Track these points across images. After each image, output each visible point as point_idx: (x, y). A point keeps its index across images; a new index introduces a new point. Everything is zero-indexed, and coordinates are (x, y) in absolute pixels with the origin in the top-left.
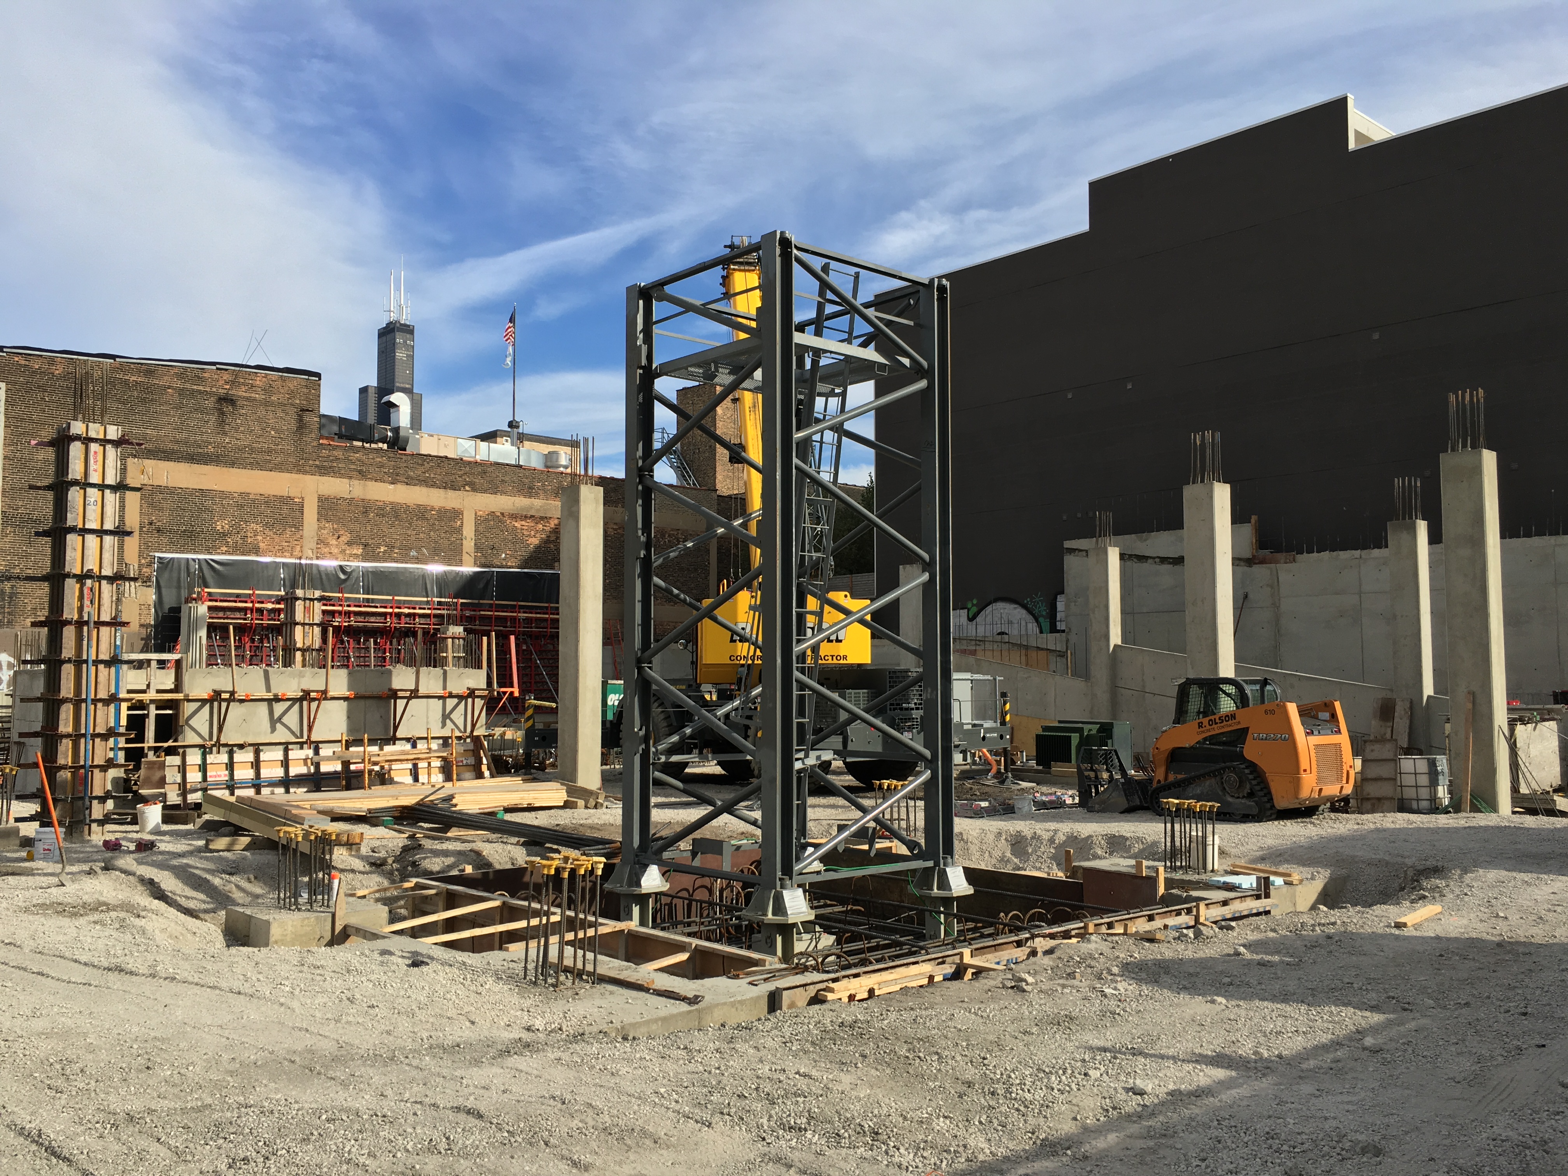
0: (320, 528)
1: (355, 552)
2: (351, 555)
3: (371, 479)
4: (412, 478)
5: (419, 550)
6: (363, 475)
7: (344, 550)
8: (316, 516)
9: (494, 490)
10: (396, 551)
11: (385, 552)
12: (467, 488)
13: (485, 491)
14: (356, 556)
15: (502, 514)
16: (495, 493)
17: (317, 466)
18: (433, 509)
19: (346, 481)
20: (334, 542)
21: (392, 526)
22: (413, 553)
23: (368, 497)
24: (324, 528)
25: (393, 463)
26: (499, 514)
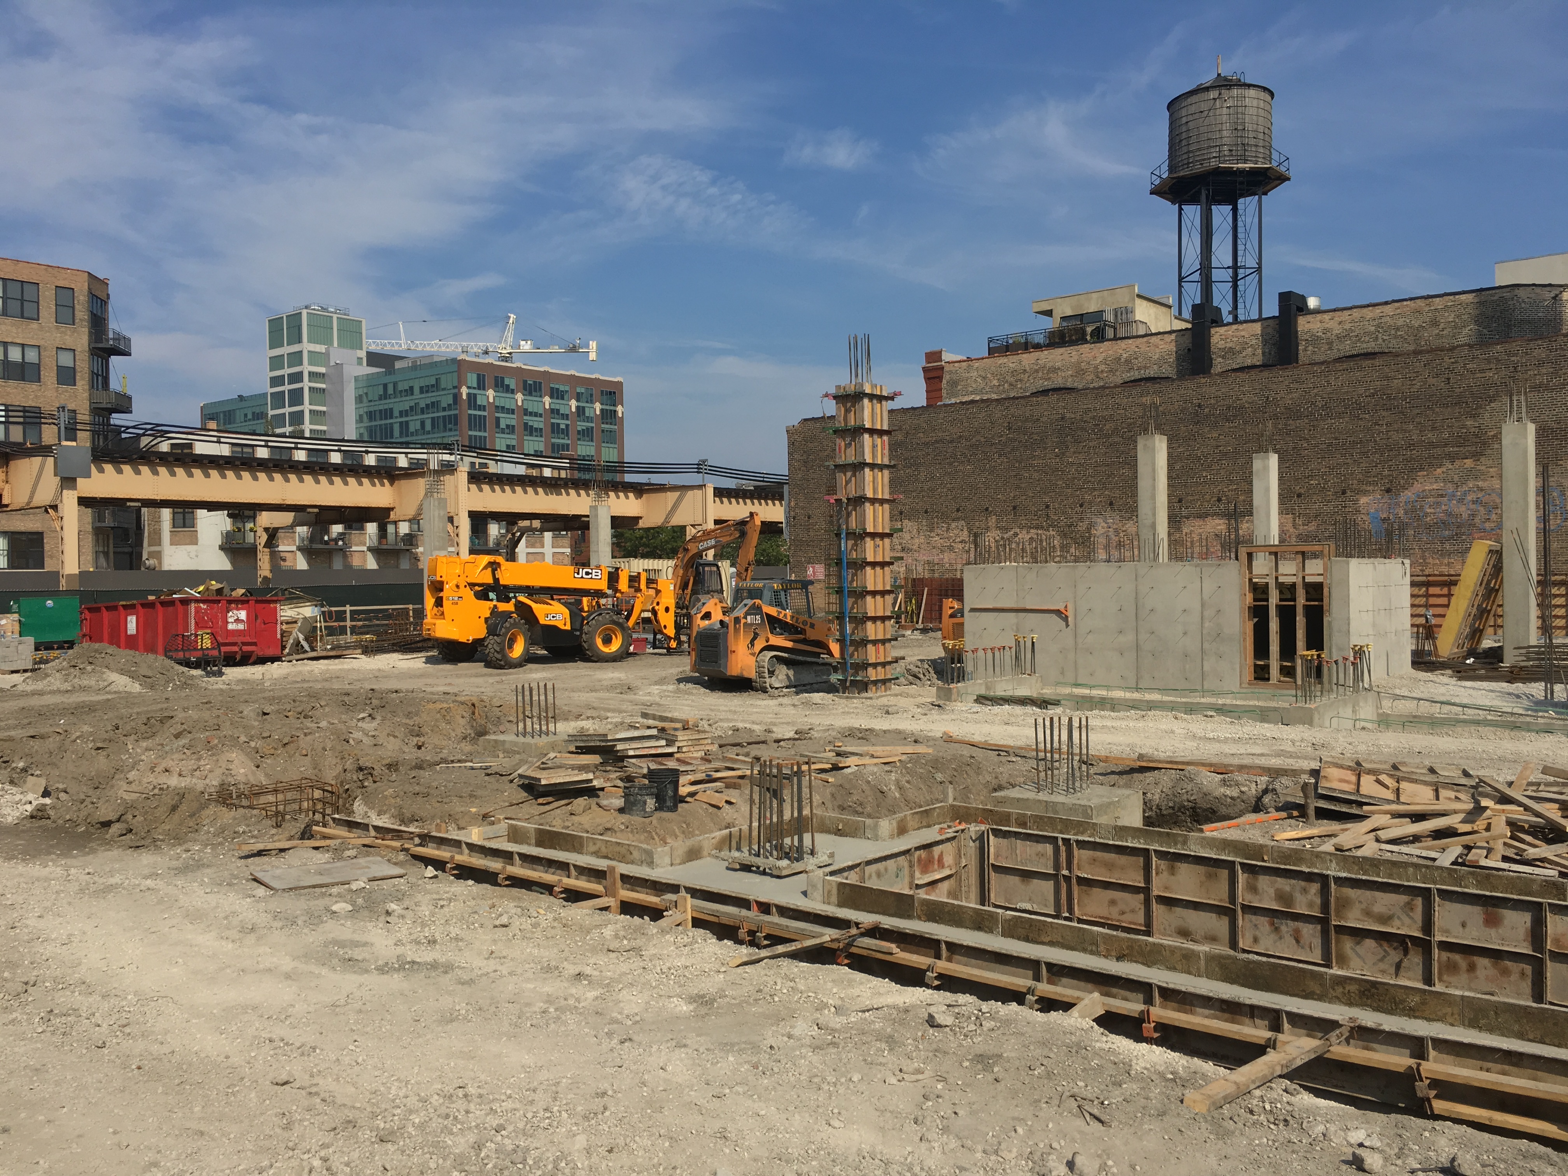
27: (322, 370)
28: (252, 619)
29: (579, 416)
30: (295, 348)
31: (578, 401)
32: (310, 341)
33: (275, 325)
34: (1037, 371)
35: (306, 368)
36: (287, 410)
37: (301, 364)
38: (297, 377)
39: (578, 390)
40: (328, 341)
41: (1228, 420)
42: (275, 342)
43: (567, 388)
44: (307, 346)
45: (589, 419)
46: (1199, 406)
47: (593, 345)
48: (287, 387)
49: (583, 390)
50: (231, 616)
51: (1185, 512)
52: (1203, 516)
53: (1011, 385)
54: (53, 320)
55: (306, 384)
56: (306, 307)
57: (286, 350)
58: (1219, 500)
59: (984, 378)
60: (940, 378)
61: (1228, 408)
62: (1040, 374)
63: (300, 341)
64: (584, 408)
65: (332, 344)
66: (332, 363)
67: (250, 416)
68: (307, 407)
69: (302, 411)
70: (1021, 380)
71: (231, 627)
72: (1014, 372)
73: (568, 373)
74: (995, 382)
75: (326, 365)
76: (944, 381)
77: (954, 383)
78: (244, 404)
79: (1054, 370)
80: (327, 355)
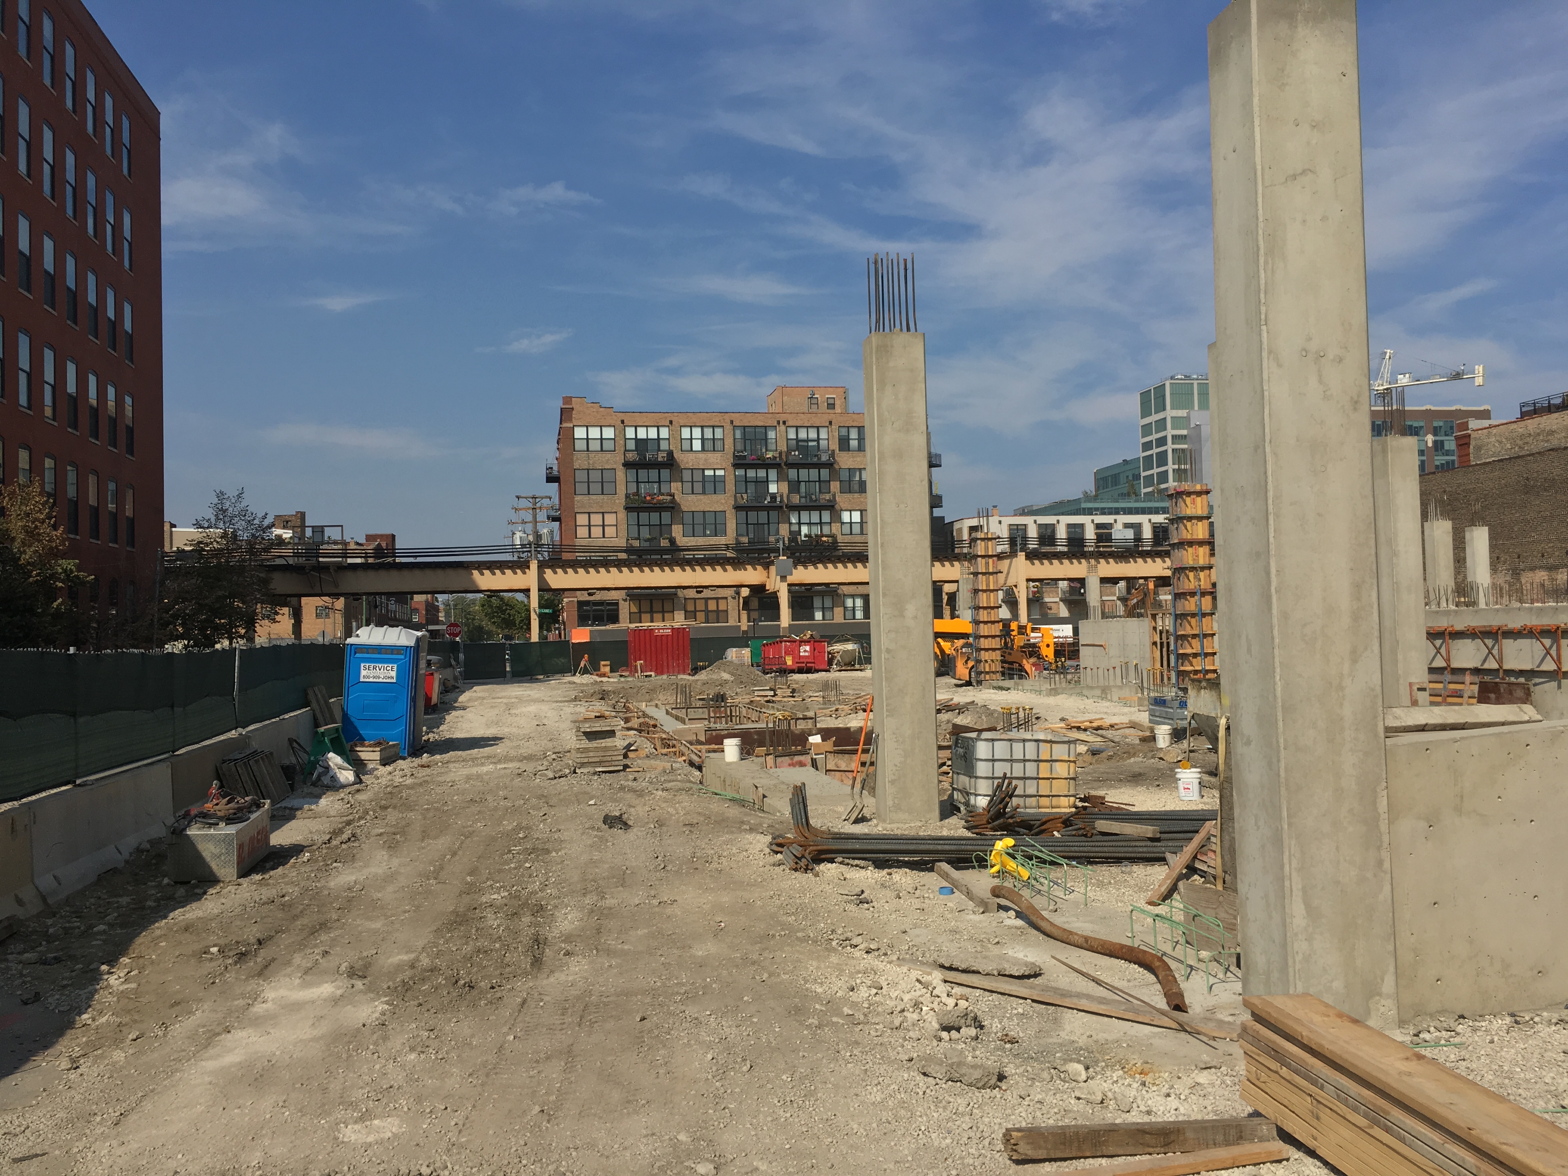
27: (1184, 432)
28: (813, 649)
29: (1436, 450)
30: (1160, 416)
31: (1435, 435)
32: (1172, 408)
33: (1145, 397)
34: (1539, 434)
35: (1170, 432)
36: (1155, 471)
37: (1165, 429)
38: (1162, 441)
39: (1436, 424)
40: (1192, 407)
41: (1545, 490)
42: (1145, 413)
43: (1422, 424)
44: (1170, 413)
45: (1448, 453)
46: (1527, 479)
47: (1479, 369)
48: (1155, 451)
49: (1441, 424)
50: (802, 649)
51: (1522, 566)
52: (1533, 569)
53: (1520, 447)
55: (1170, 446)
56: (1172, 378)
57: (1154, 418)
58: (1543, 556)
59: (1500, 442)
60: (1468, 444)
61: (1545, 479)
62: (1541, 437)
63: (1164, 409)
64: (1442, 442)
66: (1192, 425)
67: (1131, 478)
68: (1171, 467)
69: (1167, 471)
70: (1527, 443)
71: (801, 654)
72: (1522, 437)
73: (1424, 408)
74: (1509, 446)
75: (1187, 427)
76: (1471, 447)
77: (1479, 448)
78: (1128, 467)
79: (1552, 433)
80: (1188, 418)
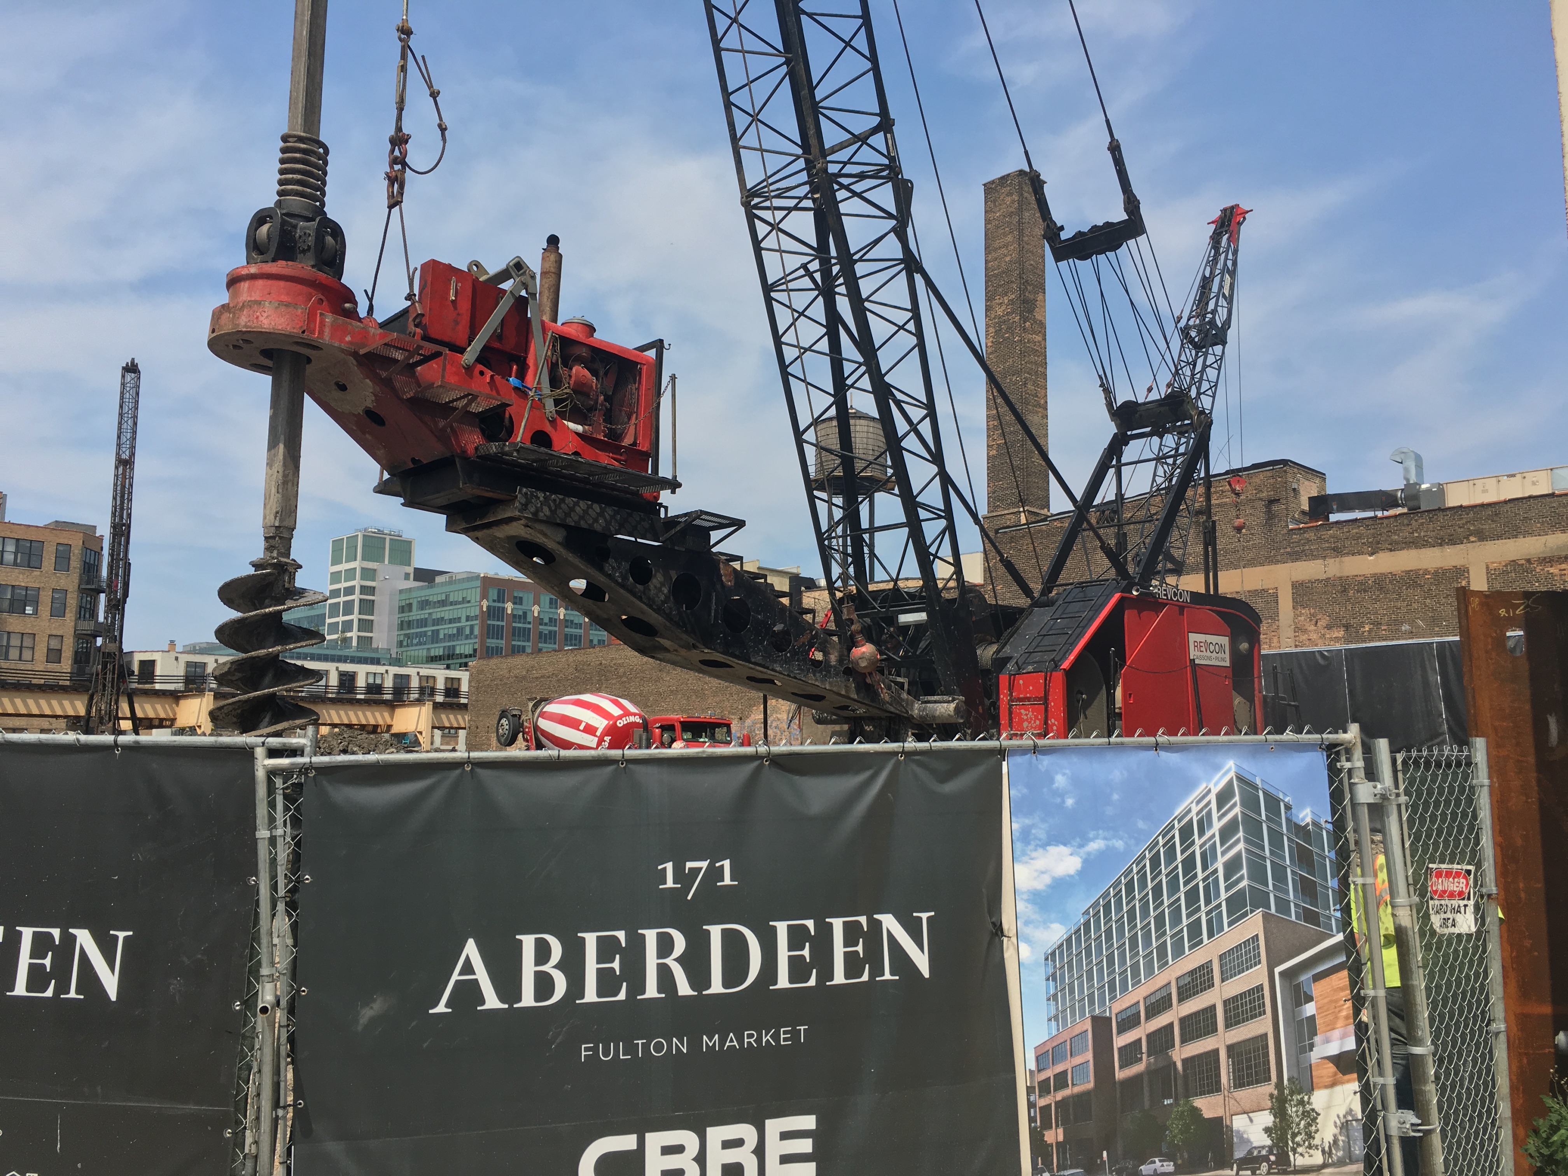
0: (1296, 616)
1: (1336, 635)
2: (1331, 639)
3: (1348, 554)
4: (1397, 543)
5: (1412, 623)
6: (1338, 551)
7: (1324, 635)
8: (1291, 604)
9: (1514, 532)
10: (1385, 627)
11: (1370, 631)
12: (1472, 539)
13: (1499, 537)
14: (1337, 639)
15: (1529, 561)
16: (1516, 537)
17: (1288, 553)
18: (1426, 572)
19: (1320, 561)
20: (1313, 628)
21: (1376, 600)
22: (1405, 627)
23: (1346, 574)
24: (1301, 614)
25: (1372, 531)
26: (1523, 562)
27: (372, 584)
30: (352, 565)
33: (337, 545)
35: (358, 582)
36: (341, 619)
37: (354, 579)
38: (350, 591)
40: (380, 559)
42: (336, 561)
44: (360, 564)
48: (342, 599)
54: (52, 568)
55: (357, 596)
56: (365, 530)
57: (344, 566)
63: (355, 560)
65: (383, 561)
66: (381, 578)
68: (356, 616)
69: (352, 620)
75: (376, 580)
80: (378, 571)
